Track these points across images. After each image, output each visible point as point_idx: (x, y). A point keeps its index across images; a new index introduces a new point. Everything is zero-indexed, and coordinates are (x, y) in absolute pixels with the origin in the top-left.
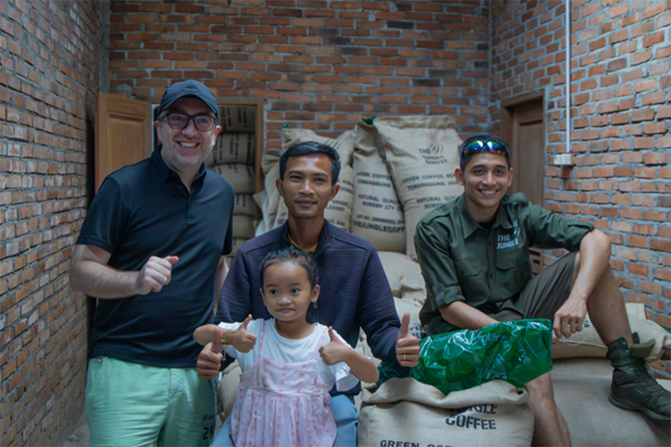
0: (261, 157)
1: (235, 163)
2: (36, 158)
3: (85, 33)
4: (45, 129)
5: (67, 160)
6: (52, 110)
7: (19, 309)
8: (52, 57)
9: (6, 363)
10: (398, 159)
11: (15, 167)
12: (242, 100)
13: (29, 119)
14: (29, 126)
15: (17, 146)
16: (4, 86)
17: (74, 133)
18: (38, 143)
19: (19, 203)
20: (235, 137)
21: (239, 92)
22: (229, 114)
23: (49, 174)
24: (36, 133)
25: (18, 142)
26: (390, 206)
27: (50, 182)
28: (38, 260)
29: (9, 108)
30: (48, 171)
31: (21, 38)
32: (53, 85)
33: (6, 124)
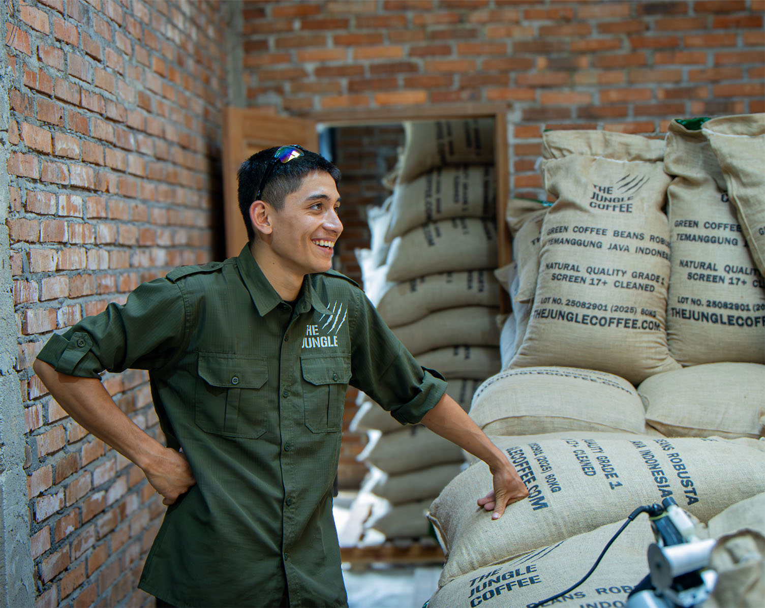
0: (505, 205)
1: (463, 218)
2: (113, 219)
3: (199, 9)
4: (130, 170)
5: (172, 221)
6: (141, 137)
7: (88, 476)
8: (137, 48)
9: (66, 570)
10: (749, 192)
11: (73, 234)
12: (470, 108)
13: (97, 152)
14: (97, 164)
15: (77, 199)
16: (50, 96)
17: (184, 176)
18: (117, 194)
19: (82, 296)
20: (461, 174)
21: (465, 95)
22: (450, 134)
23: (140, 247)
24: (113, 177)
25: (78, 192)
26: (738, 279)
27: (141, 259)
28: (124, 392)
29: (58, 135)
30: (137, 241)
31: (76, 16)
32: (141, 95)
33: (52, 162)
